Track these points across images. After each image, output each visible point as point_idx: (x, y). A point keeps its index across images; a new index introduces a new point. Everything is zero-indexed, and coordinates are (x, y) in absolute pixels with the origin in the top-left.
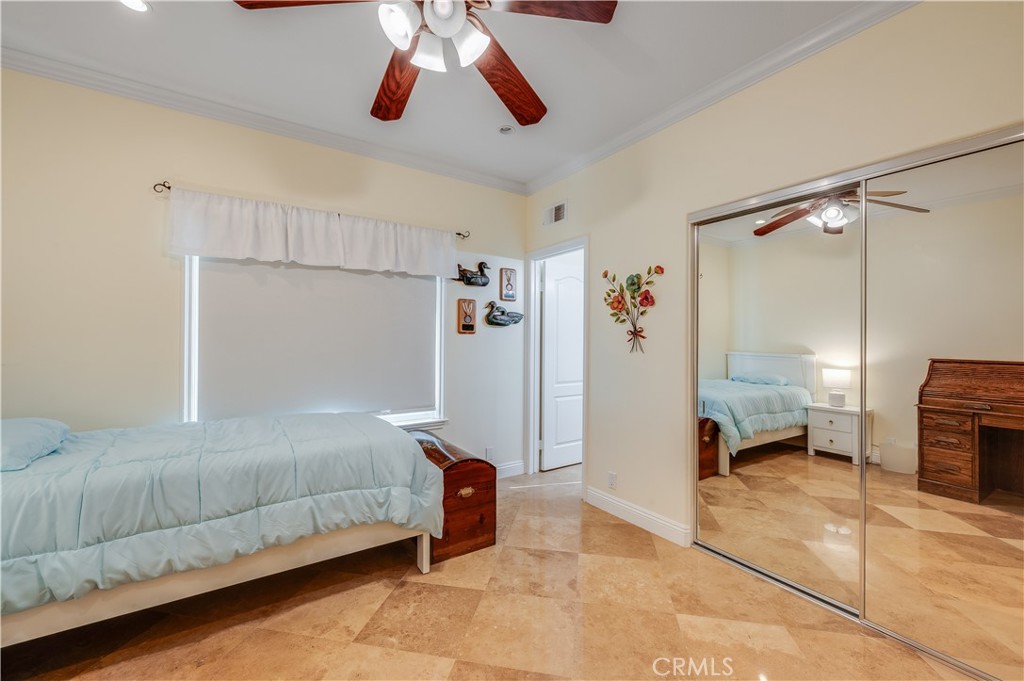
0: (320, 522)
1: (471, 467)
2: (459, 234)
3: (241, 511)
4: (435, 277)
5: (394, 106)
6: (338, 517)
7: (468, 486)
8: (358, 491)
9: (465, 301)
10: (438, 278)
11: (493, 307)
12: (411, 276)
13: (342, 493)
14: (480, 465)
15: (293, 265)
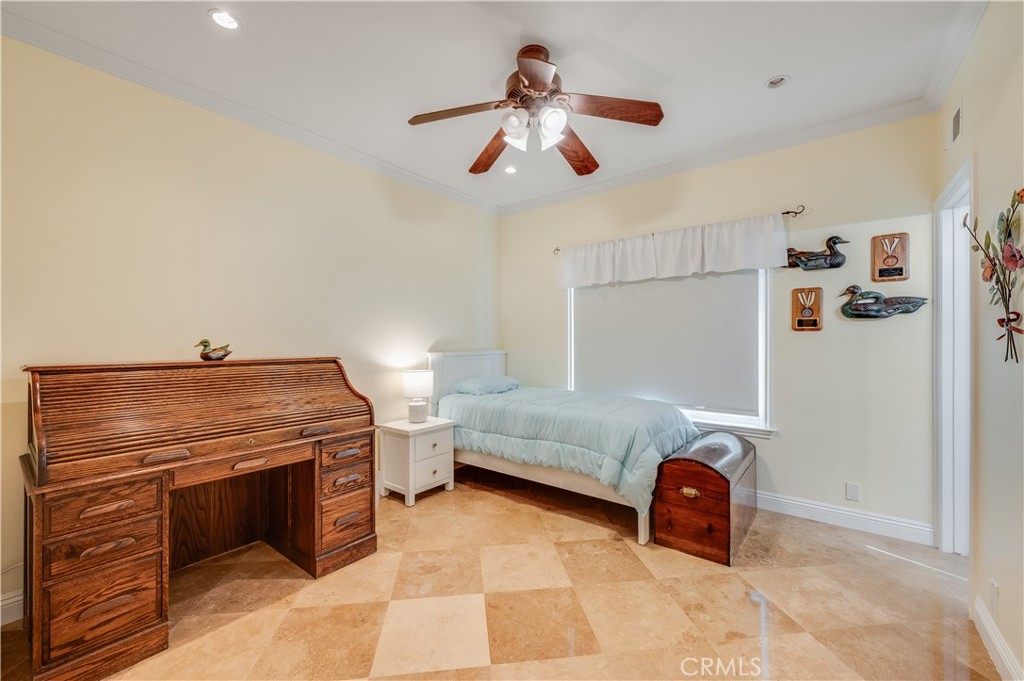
0: (563, 462)
1: (695, 469)
2: (788, 213)
3: (528, 438)
4: (757, 271)
5: (586, 163)
6: (573, 463)
7: (693, 487)
8: (587, 450)
9: (802, 290)
10: (761, 272)
11: (854, 293)
12: (722, 274)
13: (577, 448)
14: (708, 471)
15: (621, 283)
